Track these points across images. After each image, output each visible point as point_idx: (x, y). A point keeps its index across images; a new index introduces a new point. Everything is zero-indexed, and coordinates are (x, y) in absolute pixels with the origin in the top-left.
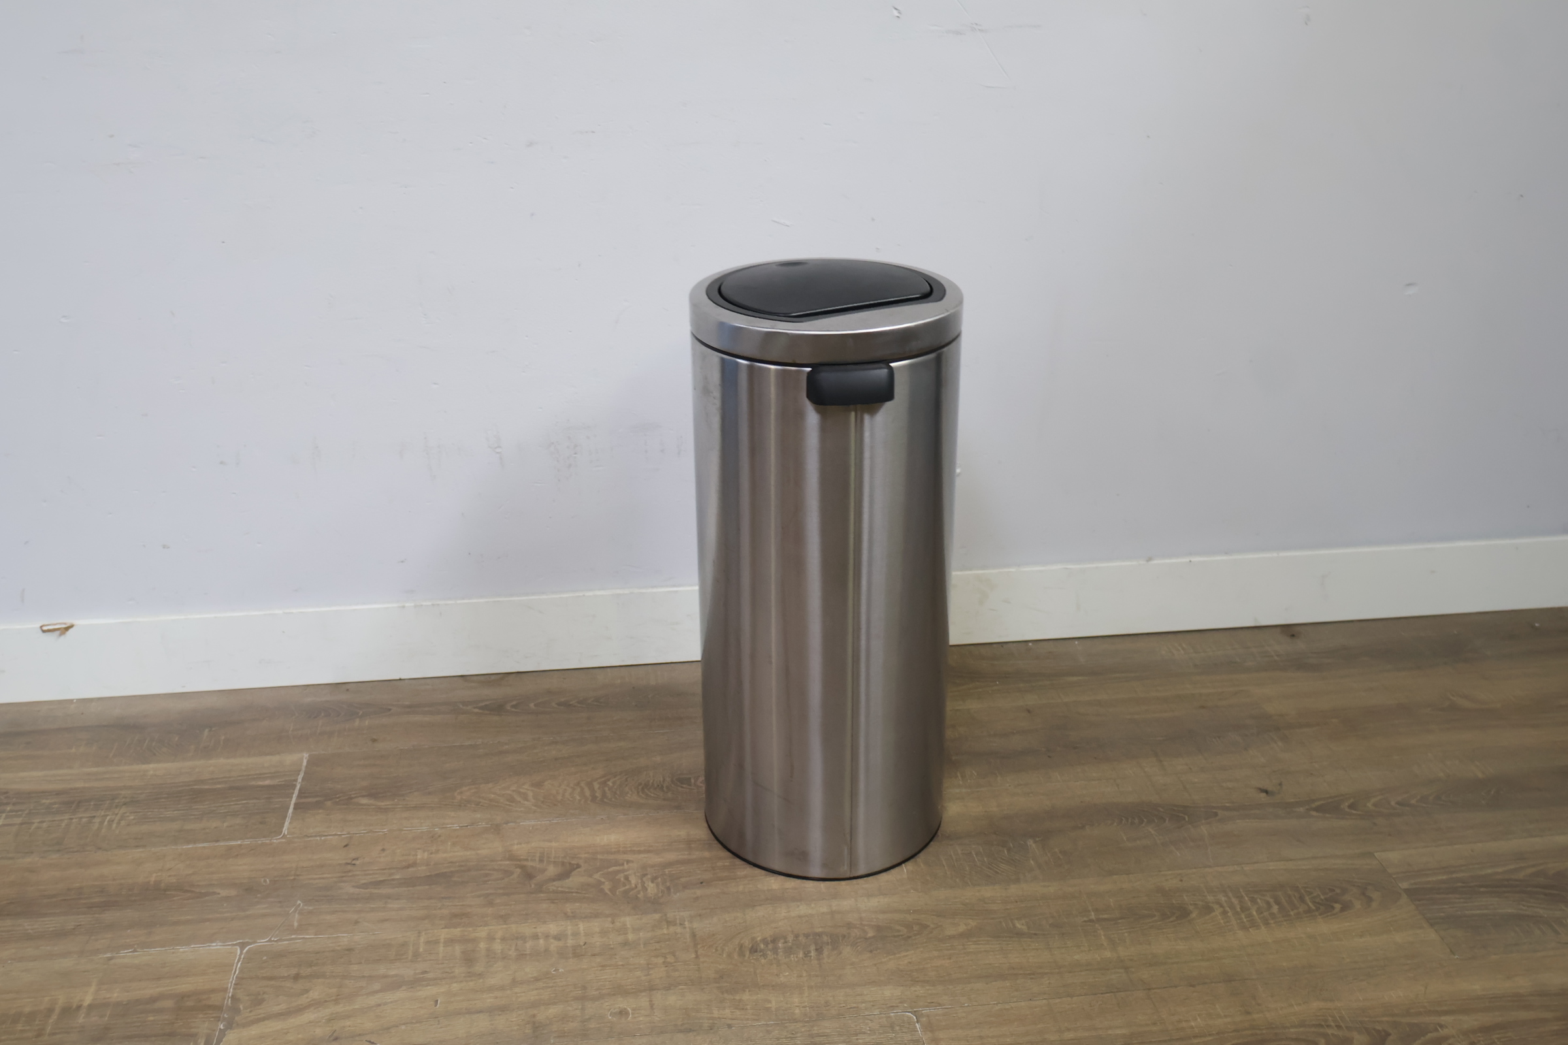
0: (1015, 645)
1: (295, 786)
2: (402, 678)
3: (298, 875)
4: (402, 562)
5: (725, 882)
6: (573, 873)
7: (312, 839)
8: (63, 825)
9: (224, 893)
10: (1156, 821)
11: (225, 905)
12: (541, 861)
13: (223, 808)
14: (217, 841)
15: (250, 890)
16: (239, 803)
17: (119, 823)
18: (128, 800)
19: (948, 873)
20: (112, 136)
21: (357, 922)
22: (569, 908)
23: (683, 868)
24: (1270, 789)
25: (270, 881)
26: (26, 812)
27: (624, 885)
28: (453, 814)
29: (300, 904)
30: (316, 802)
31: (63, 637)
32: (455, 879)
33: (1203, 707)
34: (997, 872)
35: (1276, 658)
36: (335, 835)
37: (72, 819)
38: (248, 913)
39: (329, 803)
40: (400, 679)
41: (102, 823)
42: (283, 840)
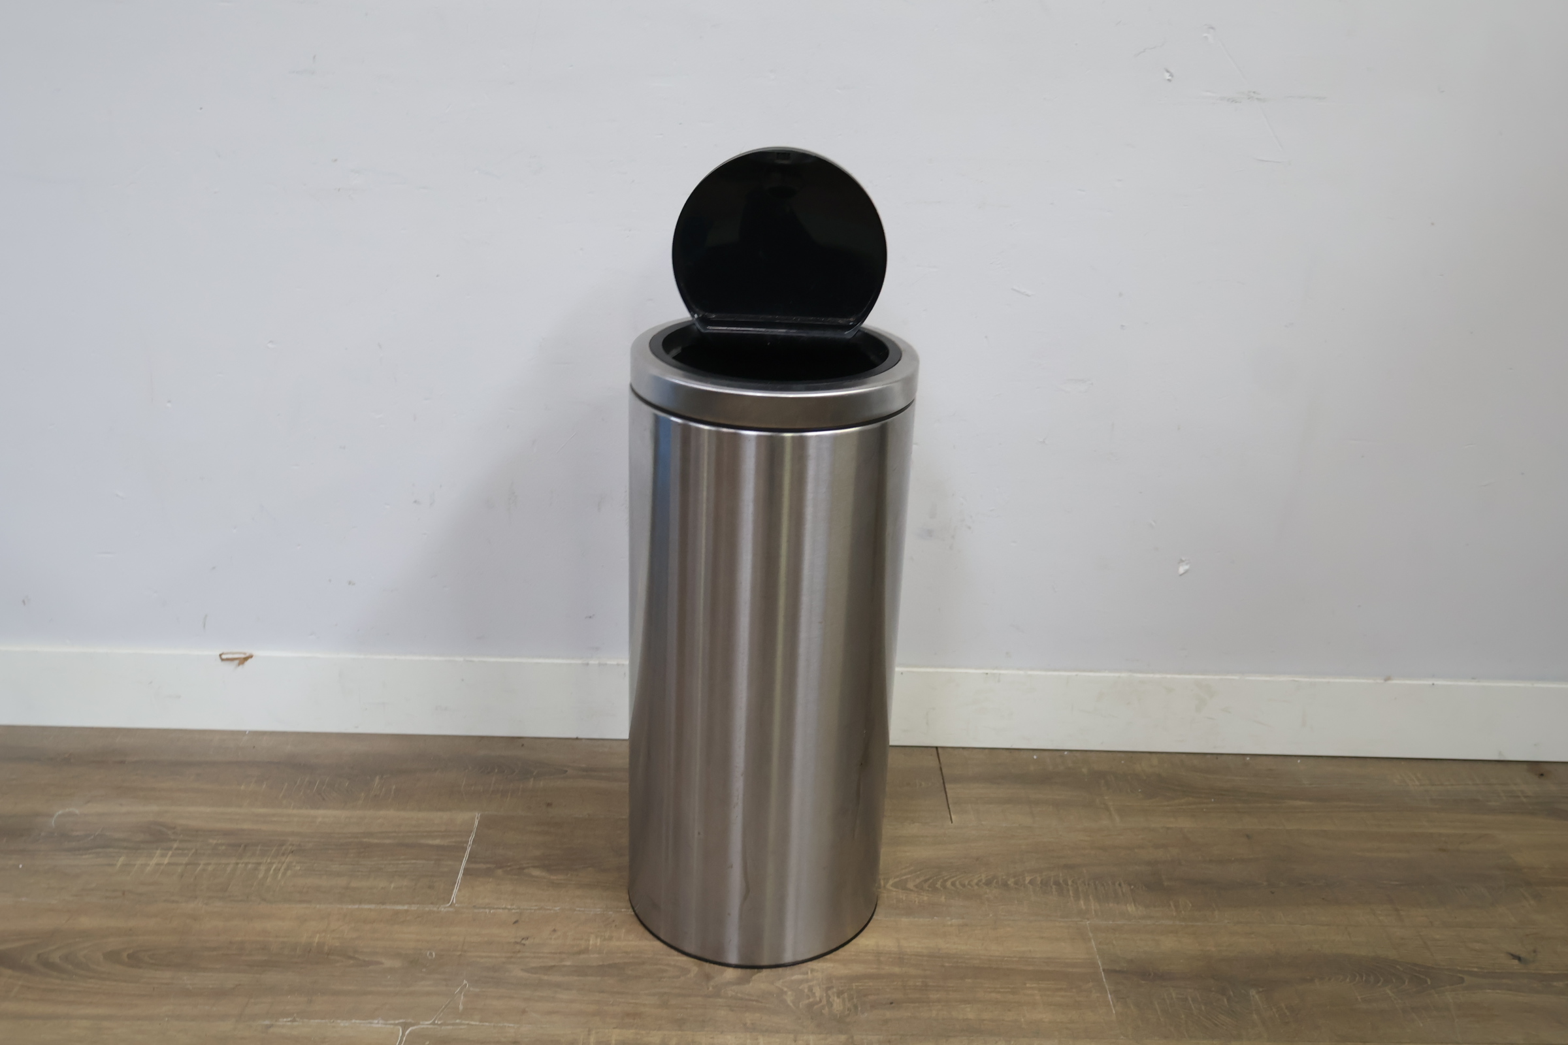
0: (1230, 757)
1: (465, 849)
2: (579, 737)
3: (465, 951)
4: (590, 617)
5: (917, 1005)
6: (753, 978)
7: (481, 910)
8: (229, 869)
9: (388, 963)
10: (1394, 981)
11: (389, 977)
13: (391, 866)
14: (383, 903)
15: (415, 963)
16: (407, 862)
17: (284, 874)
18: (295, 848)
19: (1162, 1020)
20: (336, 160)
21: (524, 1012)
22: (749, 1017)
23: (871, 984)
24: (1523, 955)
25: (436, 955)
26: (193, 851)
27: (808, 997)
29: (466, 985)
30: (487, 868)
31: (241, 666)
32: (628, 972)
33: (1442, 850)
34: (1216, 1025)
35: (1524, 800)
36: (505, 909)
37: (237, 864)
38: (412, 989)
39: (500, 872)
40: (577, 739)
41: (268, 870)
42: (451, 909)
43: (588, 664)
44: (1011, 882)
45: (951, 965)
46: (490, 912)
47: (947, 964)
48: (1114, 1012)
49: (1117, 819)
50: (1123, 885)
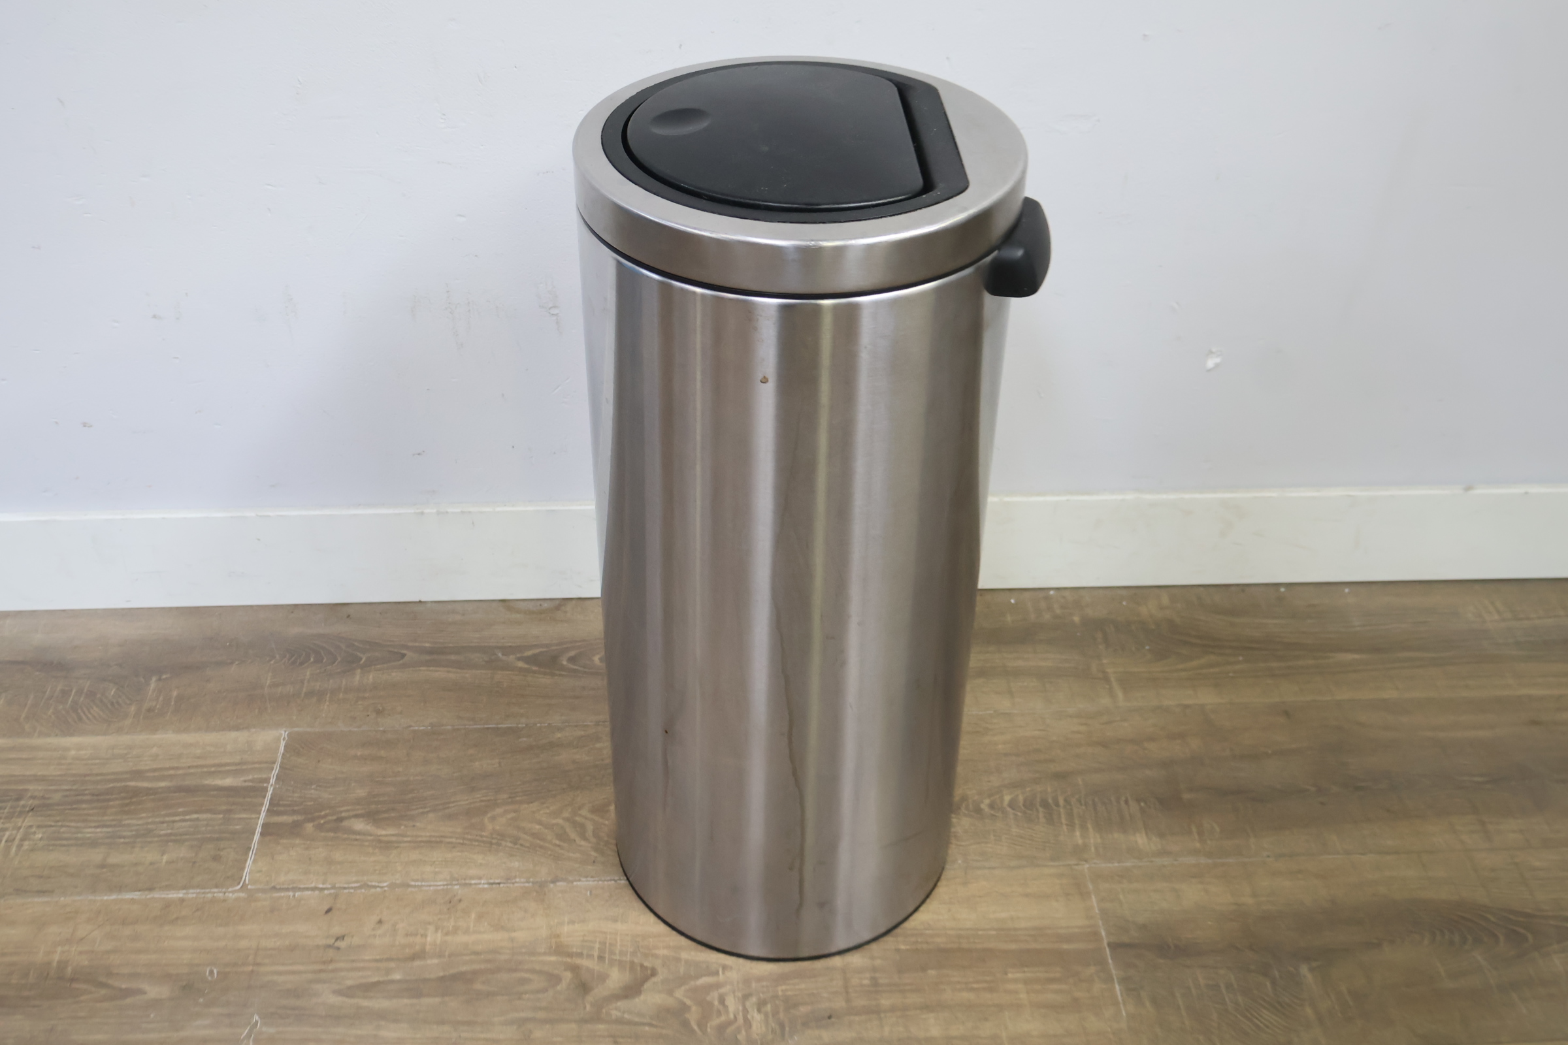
1: (266, 790)
2: (423, 600)
3: (258, 964)
6: (647, 985)
7: (283, 894)
9: (153, 991)
10: (1486, 940)
11: (152, 1016)
12: (601, 958)
13: (165, 825)
14: (151, 889)
15: (189, 988)
16: (188, 817)
17: (20, 846)
18: (36, 802)
19: (1187, 1023)
23: (803, 986)
25: (218, 973)
27: (719, 1013)
28: (479, 858)
29: (257, 1022)
30: (294, 822)
32: (478, 986)
33: (1535, 723)
36: (314, 889)
38: (183, 1034)
39: (309, 826)
40: (420, 602)
41: (0, 841)
42: (242, 895)
43: (422, 513)
44: (984, 806)
45: (908, 947)
46: (294, 896)
47: (903, 947)
48: (1124, 1014)
49: (1120, 694)
50: (1131, 802)
